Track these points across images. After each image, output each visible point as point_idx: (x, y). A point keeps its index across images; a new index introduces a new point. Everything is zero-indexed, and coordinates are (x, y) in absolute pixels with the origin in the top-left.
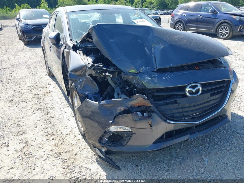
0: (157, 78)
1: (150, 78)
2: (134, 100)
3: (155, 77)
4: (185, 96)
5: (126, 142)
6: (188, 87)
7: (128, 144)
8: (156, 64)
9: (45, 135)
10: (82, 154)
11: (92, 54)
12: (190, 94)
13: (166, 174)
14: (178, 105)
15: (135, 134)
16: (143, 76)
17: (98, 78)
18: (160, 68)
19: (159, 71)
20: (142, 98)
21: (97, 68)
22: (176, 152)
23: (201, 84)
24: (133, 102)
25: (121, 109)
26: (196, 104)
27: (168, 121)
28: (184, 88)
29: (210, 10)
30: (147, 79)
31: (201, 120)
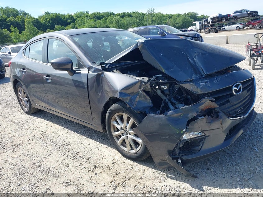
0: (210, 82)
1: (204, 83)
2: (203, 104)
3: (207, 82)
4: (233, 95)
5: (200, 147)
6: (234, 87)
7: (203, 148)
8: (203, 71)
9: (88, 171)
10: (147, 175)
11: (129, 72)
12: (235, 92)
13: (238, 168)
14: (231, 103)
15: (209, 136)
16: (198, 82)
17: (151, 92)
18: (208, 73)
19: (207, 76)
20: (209, 101)
21: (153, 81)
22: (228, 150)
23: (241, 83)
24: (202, 106)
25: (192, 116)
26: (240, 101)
27: (230, 118)
28: (230, 88)
29: (159, 32)
30: (202, 85)
31: (246, 114)
